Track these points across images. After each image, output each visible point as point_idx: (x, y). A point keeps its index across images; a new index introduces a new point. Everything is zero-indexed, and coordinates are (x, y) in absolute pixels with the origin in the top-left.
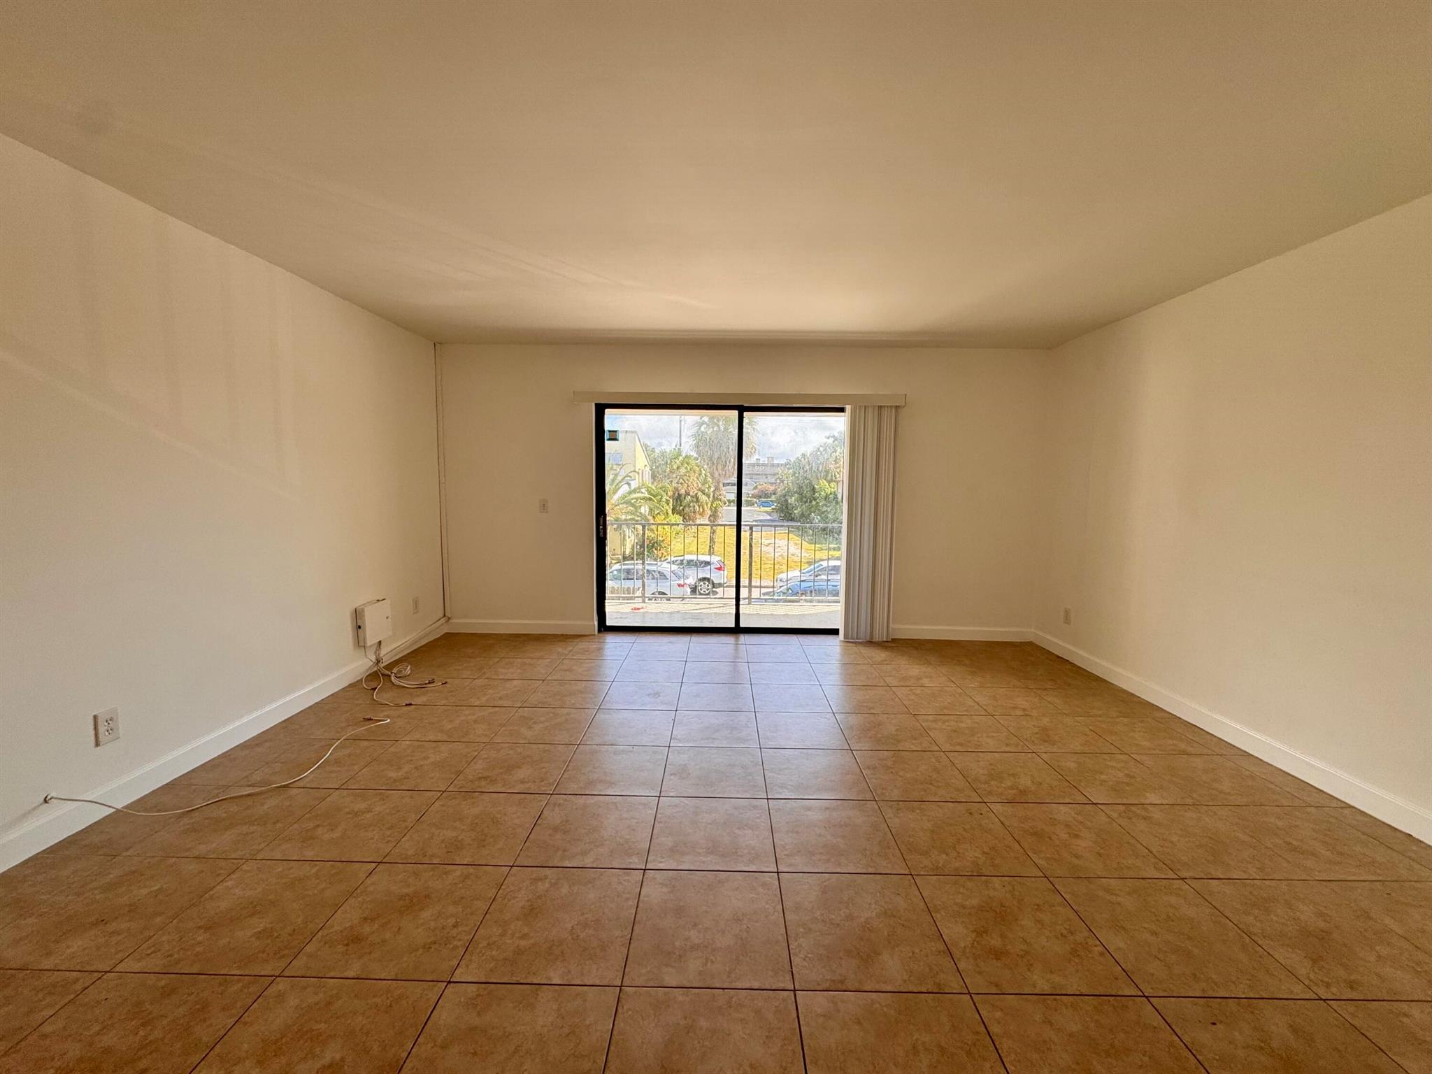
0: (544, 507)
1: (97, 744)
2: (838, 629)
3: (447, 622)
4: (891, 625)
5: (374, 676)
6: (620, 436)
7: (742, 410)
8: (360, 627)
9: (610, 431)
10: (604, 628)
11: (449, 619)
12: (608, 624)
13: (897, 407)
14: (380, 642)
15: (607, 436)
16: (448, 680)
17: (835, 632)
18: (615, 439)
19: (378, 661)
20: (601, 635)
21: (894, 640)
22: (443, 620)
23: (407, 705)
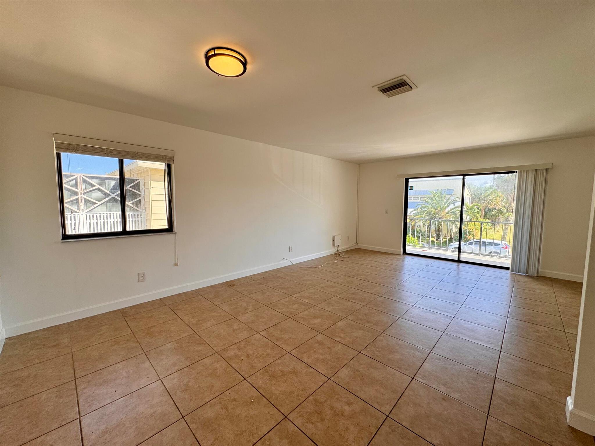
0: (387, 212)
1: (290, 252)
2: (509, 268)
3: (357, 245)
4: (540, 270)
5: (336, 254)
6: (414, 188)
7: (465, 176)
8: (334, 241)
9: (410, 187)
11: (358, 244)
12: (406, 252)
13: (547, 169)
14: (338, 246)
15: (409, 188)
17: (508, 269)
18: (412, 189)
19: (338, 251)
20: (402, 255)
21: (541, 276)
22: (356, 244)
23: (341, 260)
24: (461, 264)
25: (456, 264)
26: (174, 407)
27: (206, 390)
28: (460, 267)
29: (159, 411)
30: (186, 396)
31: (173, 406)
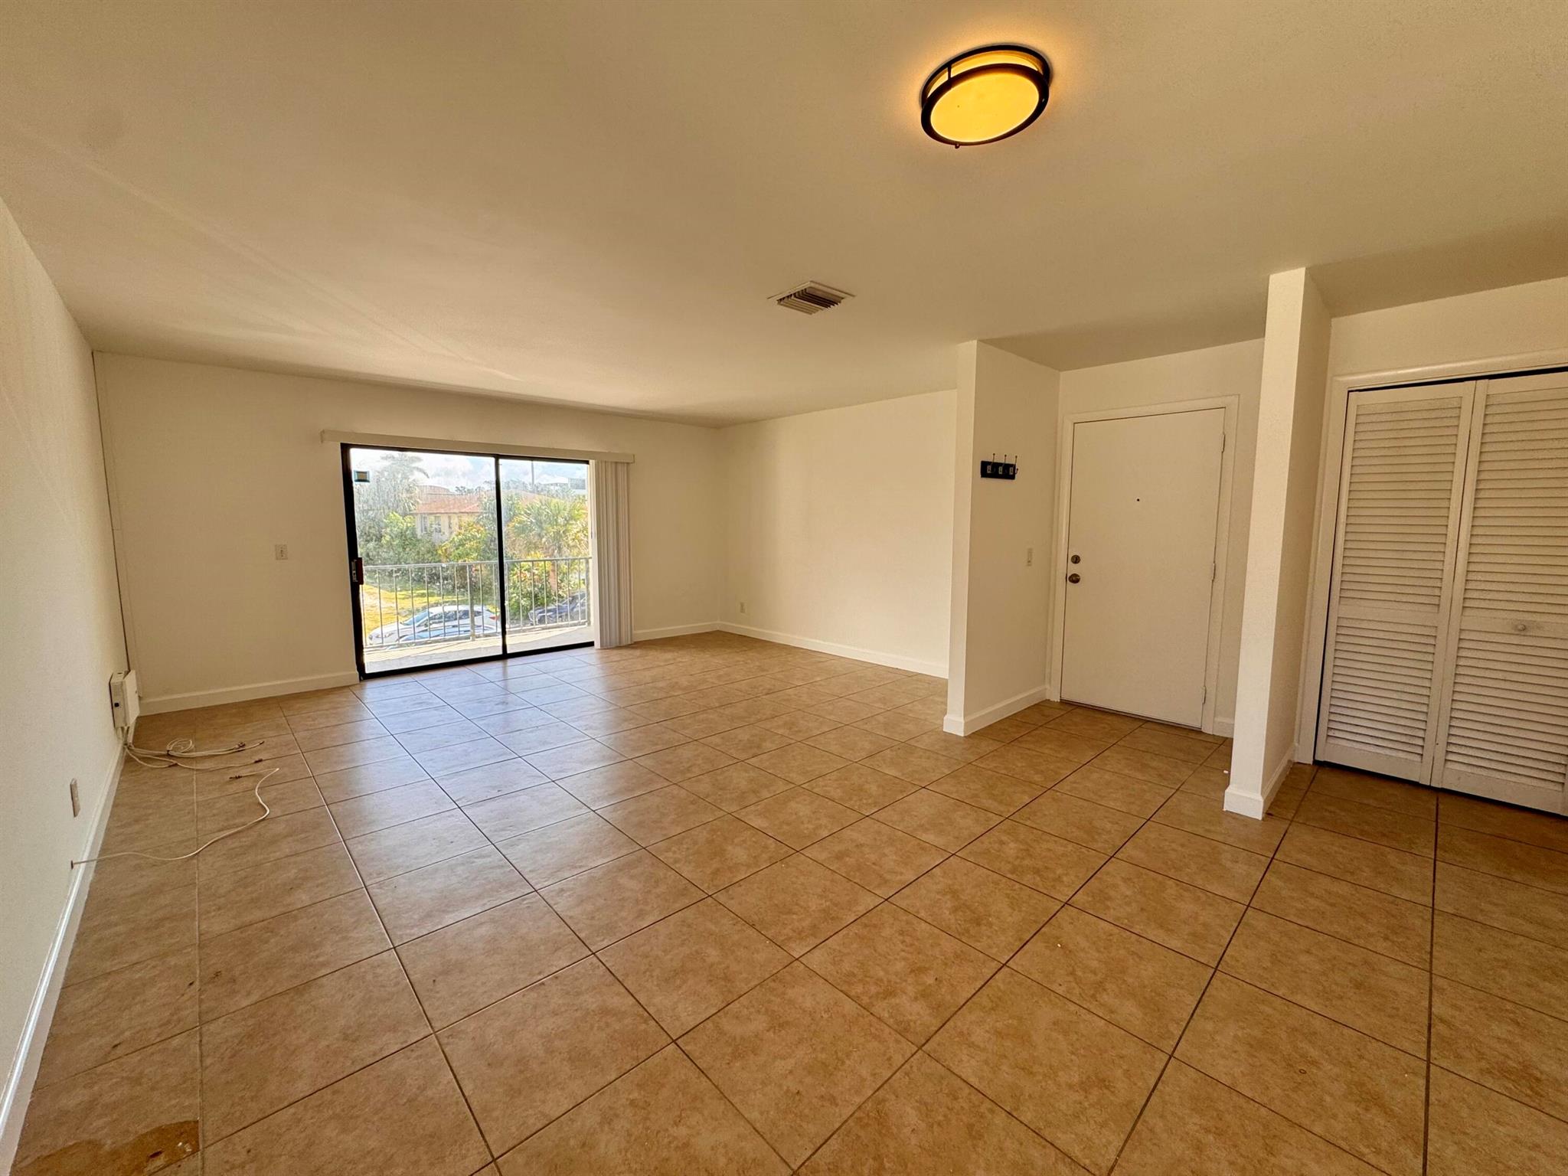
0: (281, 553)
2: (595, 641)
4: (634, 632)
6: (371, 476)
7: (497, 457)
8: (116, 705)
9: (358, 472)
10: (365, 677)
12: (367, 672)
13: (628, 463)
15: (354, 477)
16: (265, 740)
17: (591, 644)
18: (365, 481)
20: (362, 683)
21: (636, 643)
23: (256, 762)
24: (510, 662)
25: (498, 664)
26: (1162, 1088)
27: (1076, 1033)
28: (510, 670)
29: (1196, 1119)
30: (1119, 1073)
31: (1161, 1091)
